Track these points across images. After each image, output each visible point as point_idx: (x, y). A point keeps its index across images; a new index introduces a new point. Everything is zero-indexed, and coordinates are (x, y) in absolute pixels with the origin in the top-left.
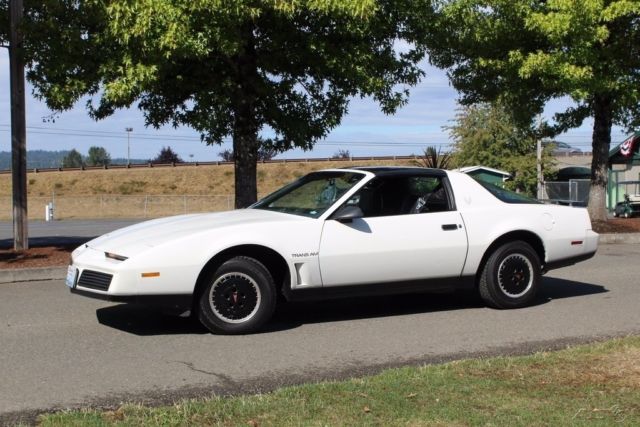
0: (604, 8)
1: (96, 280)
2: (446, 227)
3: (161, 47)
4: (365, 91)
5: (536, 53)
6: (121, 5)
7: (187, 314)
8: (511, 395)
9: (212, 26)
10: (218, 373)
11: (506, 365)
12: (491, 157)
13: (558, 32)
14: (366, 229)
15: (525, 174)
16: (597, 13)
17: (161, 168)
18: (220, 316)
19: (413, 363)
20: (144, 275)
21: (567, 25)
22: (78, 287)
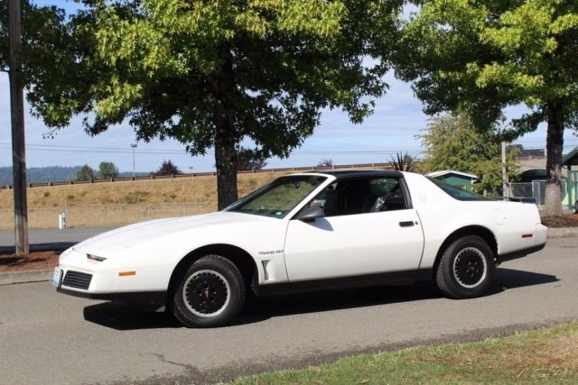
0: (552, 22)
1: (78, 279)
2: (403, 224)
3: (145, 67)
4: (334, 103)
5: (491, 64)
6: (108, 30)
7: (162, 309)
8: (459, 380)
9: (191, 48)
10: (186, 364)
11: (456, 351)
12: (461, 162)
13: (510, 45)
14: (328, 227)
15: (492, 177)
16: (546, 26)
17: (162, 180)
18: (193, 311)
19: (369, 351)
20: (121, 274)
21: (519, 37)
22: (63, 286)
